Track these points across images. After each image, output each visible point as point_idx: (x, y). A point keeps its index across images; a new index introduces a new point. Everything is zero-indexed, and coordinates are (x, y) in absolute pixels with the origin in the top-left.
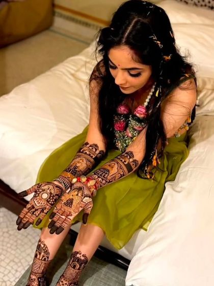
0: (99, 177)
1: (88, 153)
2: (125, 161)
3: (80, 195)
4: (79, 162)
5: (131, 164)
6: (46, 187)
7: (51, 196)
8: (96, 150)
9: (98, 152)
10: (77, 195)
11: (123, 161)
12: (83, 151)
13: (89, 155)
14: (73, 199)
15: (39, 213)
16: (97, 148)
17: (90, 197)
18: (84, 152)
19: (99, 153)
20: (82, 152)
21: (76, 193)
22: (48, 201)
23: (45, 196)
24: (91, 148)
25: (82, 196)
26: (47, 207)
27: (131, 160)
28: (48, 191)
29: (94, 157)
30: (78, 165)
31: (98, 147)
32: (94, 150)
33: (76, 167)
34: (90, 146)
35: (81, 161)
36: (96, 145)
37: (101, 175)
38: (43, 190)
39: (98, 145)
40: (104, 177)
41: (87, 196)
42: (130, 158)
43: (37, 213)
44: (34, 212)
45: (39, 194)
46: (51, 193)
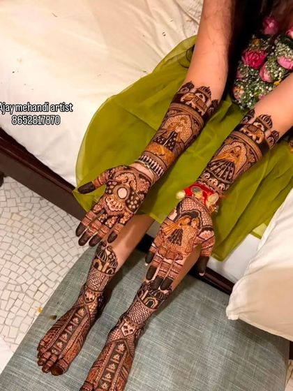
1: (194, 105)
2: (258, 139)
3: (194, 224)
4: (179, 125)
6: (122, 178)
7: (131, 195)
8: (207, 99)
9: (209, 103)
10: (190, 224)
11: (254, 137)
12: (185, 101)
13: (196, 110)
14: (181, 230)
15: (113, 222)
16: (208, 95)
17: (211, 229)
18: (188, 103)
19: (212, 106)
20: (184, 103)
22: (127, 204)
23: (123, 193)
24: (198, 95)
25: (199, 227)
26: (126, 214)
28: (127, 184)
29: (203, 114)
30: (178, 130)
31: (210, 93)
32: (204, 100)
33: (174, 135)
34: (198, 91)
35: (182, 122)
36: (207, 90)
38: (119, 183)
39: (211, 89)
41: (207, 229)
43: (110, 223)
44: (105, 220)
45: (112, 190)
46: (131, 189)
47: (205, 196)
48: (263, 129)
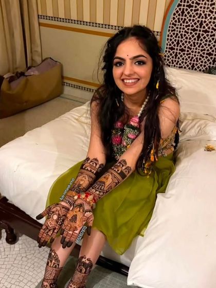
0: (96, 191)
1: (89, 169)
2: (118, 171)
3: (81, 210)
4: (82, 180)
5: (124, 171)
6: (54, 209)
7: (59, 217)
8: (96, 164)
9: (98, 166)
10: (79, 211)
11: (117, 170)
12: (85, 167)
13: (91, 171)
14: (76, 215)
15: (51, 233)
18: (86, 169)
19: (100, 167)
20: (84, 169)
21: (78, 209)
22: (57, 222)
23: (55, 217)
24: (91, 163)
25: (83, 211)
26: (57, 227)
27: (124, 168)
28: (57, 212)
29: (95, 172)
30: (81, 183)
31: (98, 161)
32: (94, 165)
33: (80, 185)
34: (91, 162)
35: (84, 179)
36: (96, 160)
37: (98, 188)
38: (53, 212)
39: (98, 159)
40: (101, 189)
41: (87, 211)
42: (123, 166)
43: (50, 233)
44: (48, 232)
45: (50, 216)
46: (59, 215)
47: (87, 196)
48: (121, 166)
